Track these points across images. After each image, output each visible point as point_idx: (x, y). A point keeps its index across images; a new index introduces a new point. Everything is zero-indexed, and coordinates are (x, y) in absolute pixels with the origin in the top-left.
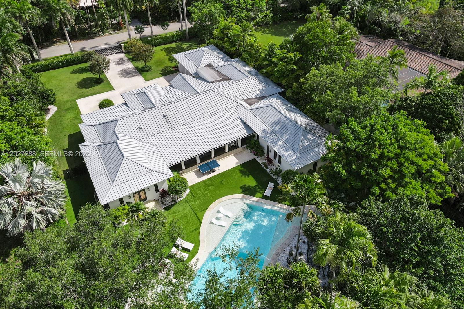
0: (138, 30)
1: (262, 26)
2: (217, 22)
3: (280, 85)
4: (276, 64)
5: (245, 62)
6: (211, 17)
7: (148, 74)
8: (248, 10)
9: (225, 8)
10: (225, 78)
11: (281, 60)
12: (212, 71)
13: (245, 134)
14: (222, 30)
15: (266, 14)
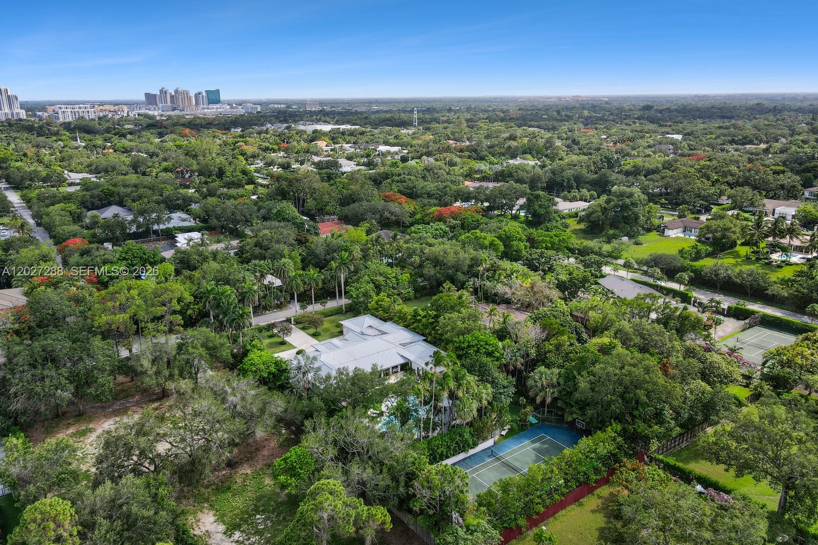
0: (303, 307)
1: (406, 300)
2: (371, 297)
3: (423, 335)
4: (420, 321)
5: (397, 323)
6: (366, 295)
7: (320, 338)
8: (394, 288)
9: (376, 287)
10: (384, 333)
11: (423, 317)
12: (373, 330)
13: (402, 361)
14: (377, 302)
15: (409, 291)
